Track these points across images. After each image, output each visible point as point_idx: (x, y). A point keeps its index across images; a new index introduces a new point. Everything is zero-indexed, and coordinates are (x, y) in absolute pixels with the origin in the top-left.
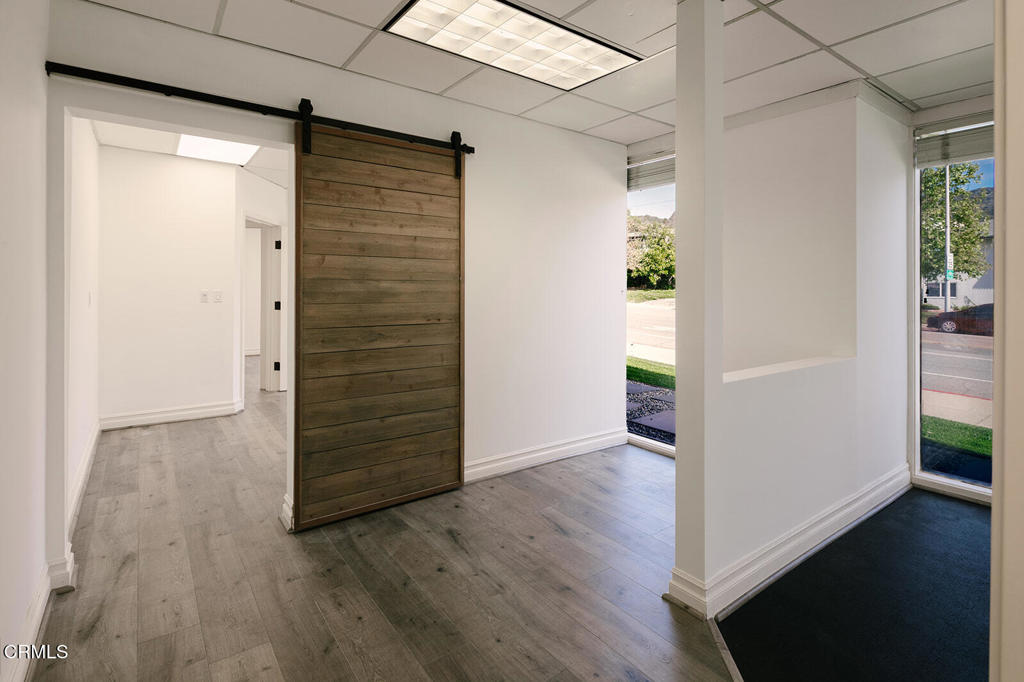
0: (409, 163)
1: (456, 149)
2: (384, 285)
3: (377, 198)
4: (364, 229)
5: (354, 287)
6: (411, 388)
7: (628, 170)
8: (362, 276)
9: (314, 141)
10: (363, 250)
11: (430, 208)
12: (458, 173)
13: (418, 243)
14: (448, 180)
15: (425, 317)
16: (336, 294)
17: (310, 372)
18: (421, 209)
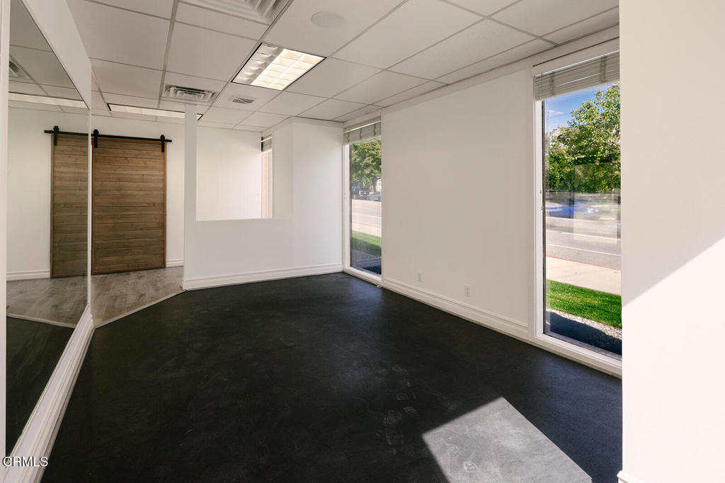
0: (140, 148)
1: (163, 141)
2: (129, 192)
3: (126, 161)
4: (119, 172)
5: (116, 193)
6: (141, 229)
7: (262, 143)
8: (119, 189)
9: (98, 143)
10: (119, 180)
11: (151, 164)
12: (163, 150)
13: (145, 177)
14: (159, 153)
15: (147, 203)
16: (108, 195)
17: (97, 221)
18: (145, 164)
